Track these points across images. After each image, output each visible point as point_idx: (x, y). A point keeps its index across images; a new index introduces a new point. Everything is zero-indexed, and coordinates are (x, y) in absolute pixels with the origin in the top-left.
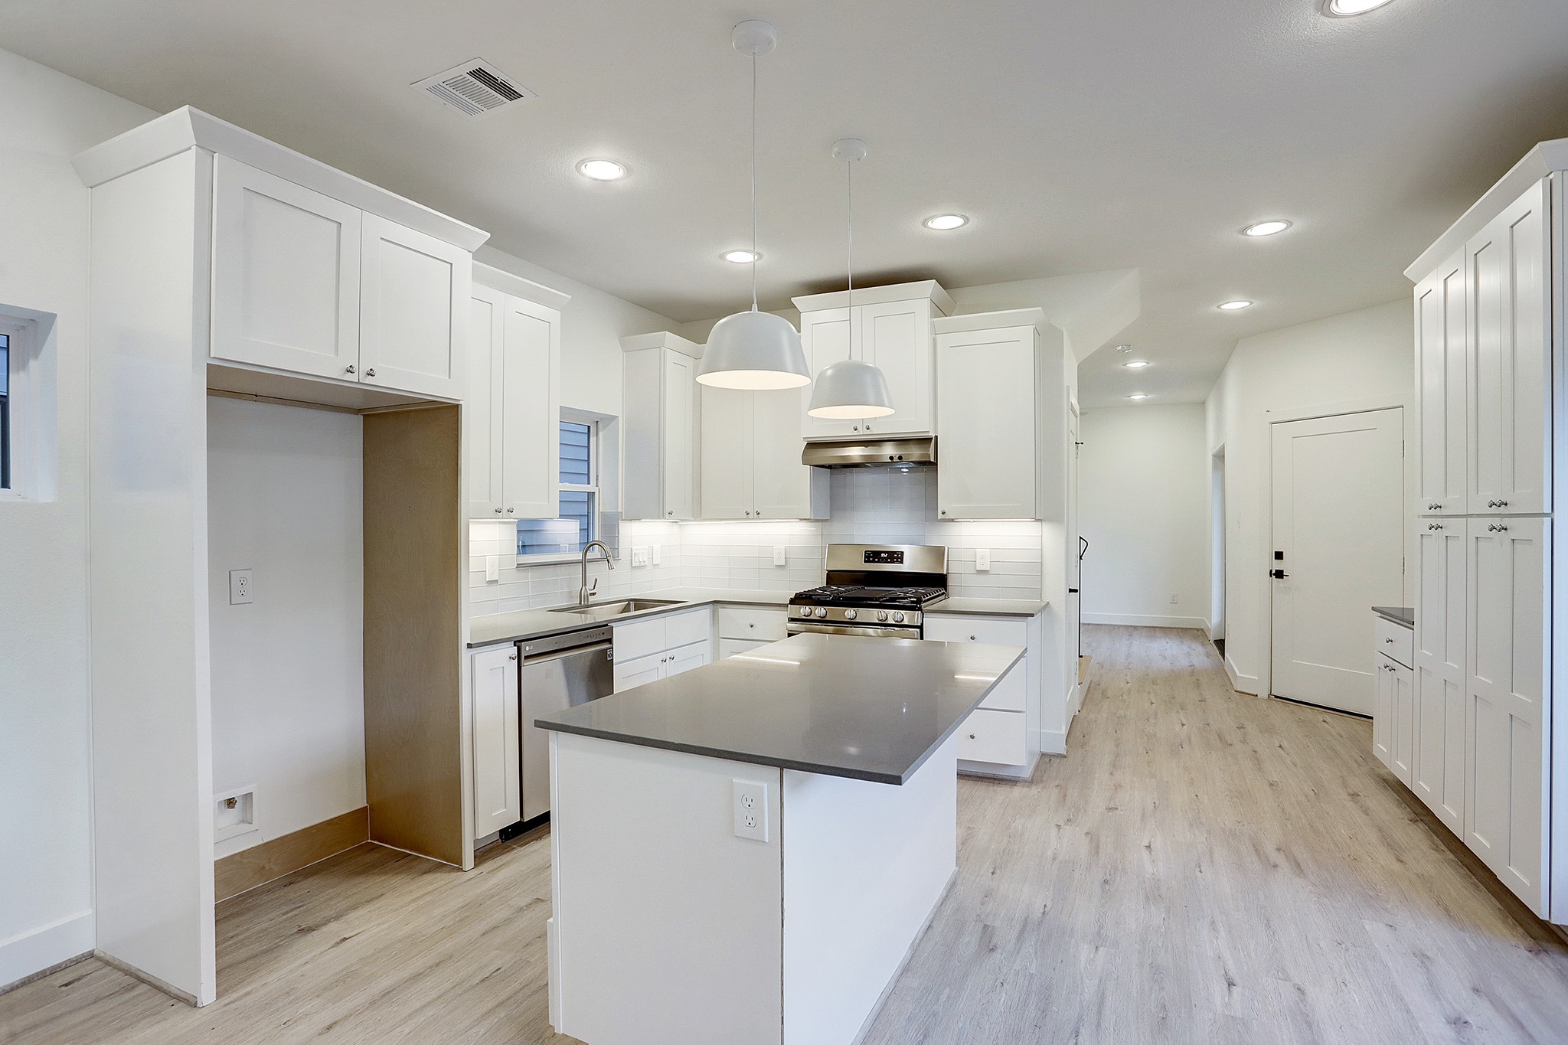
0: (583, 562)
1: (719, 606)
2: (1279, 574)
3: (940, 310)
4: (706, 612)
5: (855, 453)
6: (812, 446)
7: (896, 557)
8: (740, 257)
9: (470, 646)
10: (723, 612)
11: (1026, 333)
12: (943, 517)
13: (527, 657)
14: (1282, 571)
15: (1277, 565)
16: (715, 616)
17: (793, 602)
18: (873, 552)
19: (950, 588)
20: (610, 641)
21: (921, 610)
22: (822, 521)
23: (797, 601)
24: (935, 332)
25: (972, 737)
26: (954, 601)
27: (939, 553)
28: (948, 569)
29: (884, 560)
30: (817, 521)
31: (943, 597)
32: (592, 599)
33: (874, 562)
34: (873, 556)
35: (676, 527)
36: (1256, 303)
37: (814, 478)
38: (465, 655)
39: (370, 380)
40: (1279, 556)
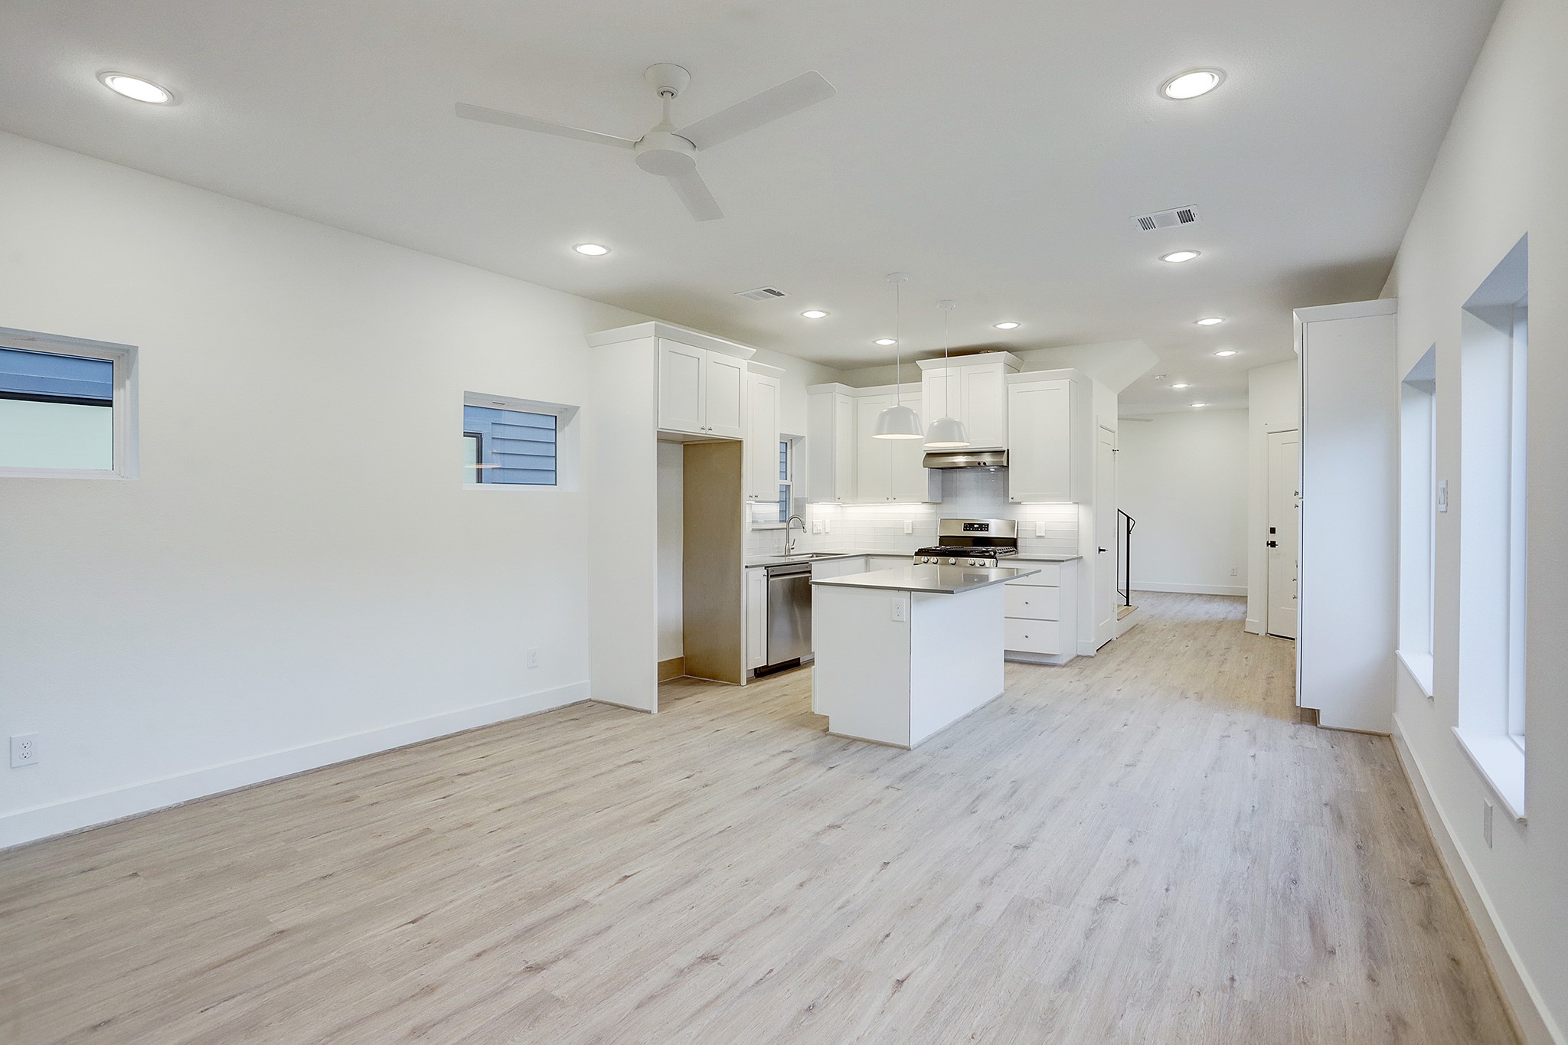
0: (788, 529)
1: (870, 557)
2: (1273, 544)
3: (1012, 368)
4: (862, 560)
5: (961, 460)
6: (930, 455)
7: (984, 527)
8: (885, 342)
9: (746, 567)
10: (872, 560)
11: (1064, 384)
12: (1012, 501)
13: (772, 576)
14: (1275, 542)
15: (1272, 538)
16: (867, 563)
17: (916, 554)
18: (969, 524)
19: (1019, 548)
20: (810, 572)
21: (996, 558)
22: (937, 504)
23: (920, 553)
24: (1007, 383)
25: (1027, 637)
26: (1021, 555)
27: (1013, 525)
28: (1017, 535)
29: (976, 530)
30: (934, 504)
31: (1014, 553)
32: (792, 553)
33: (969, 530)
34: (969, 526)
35: (839, 508)
36: (1240, 353)
37: (931, 475)
38: (744, 571)
39: (710, 432)
40: (1273, 531)
